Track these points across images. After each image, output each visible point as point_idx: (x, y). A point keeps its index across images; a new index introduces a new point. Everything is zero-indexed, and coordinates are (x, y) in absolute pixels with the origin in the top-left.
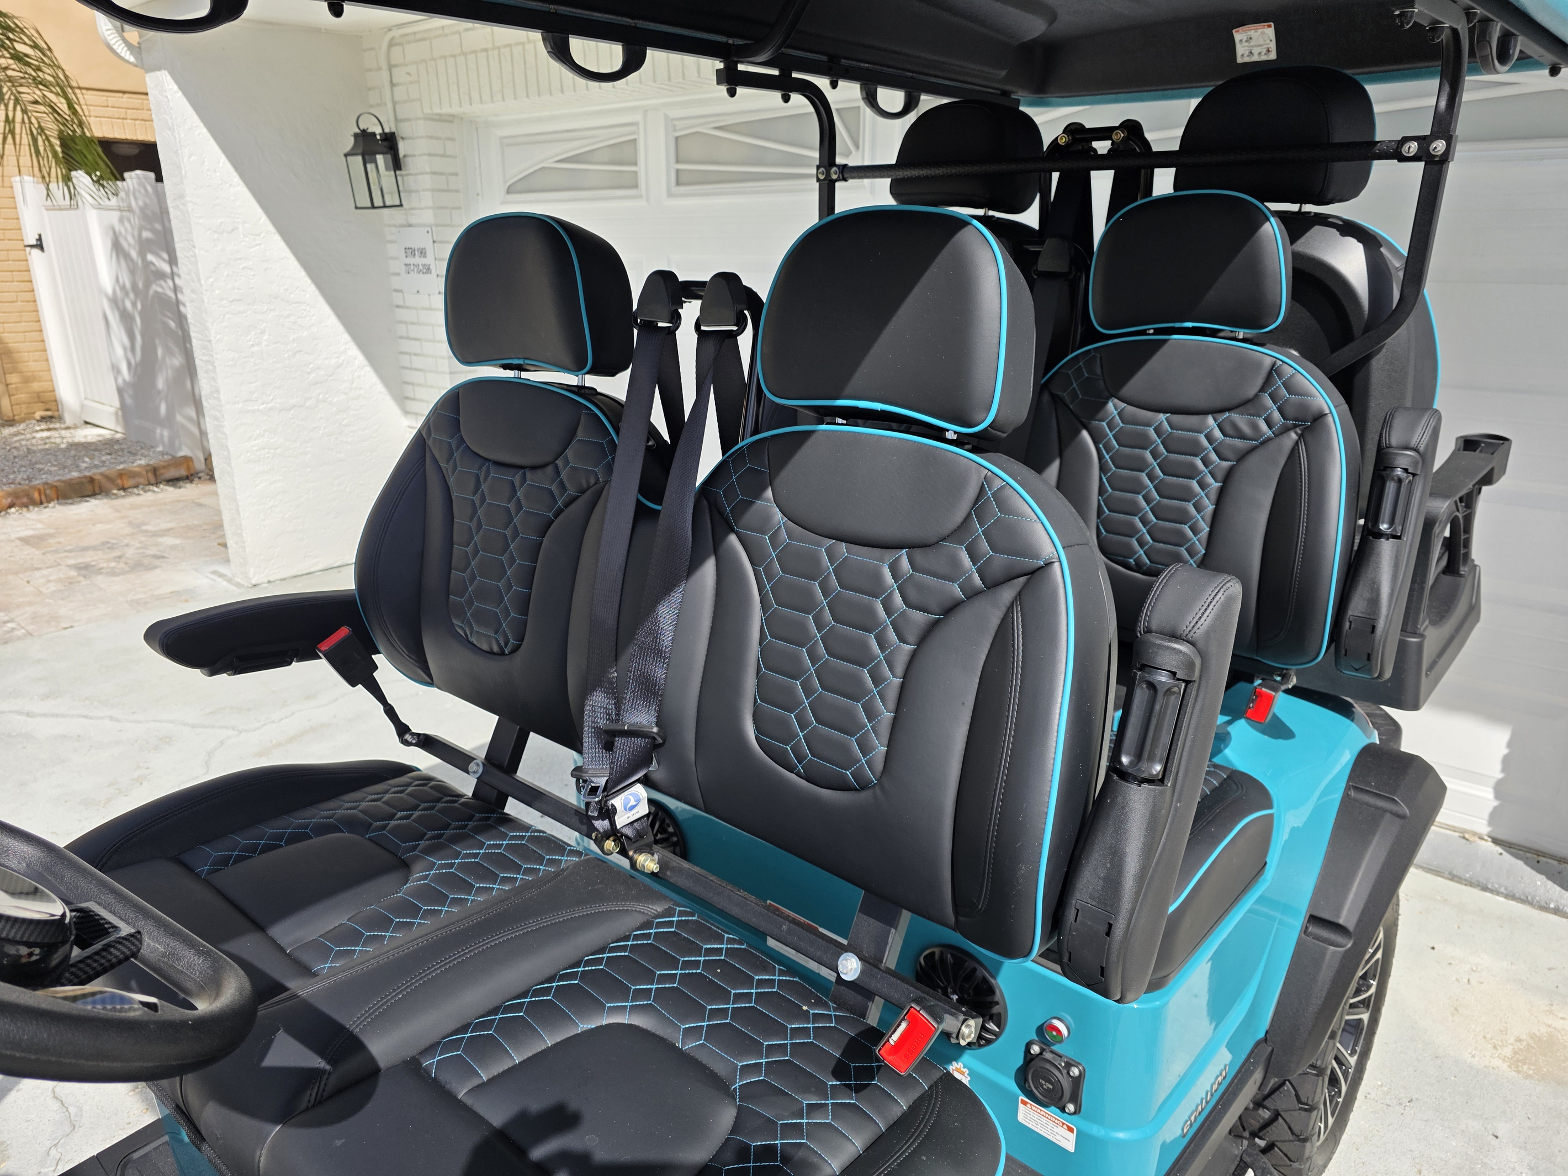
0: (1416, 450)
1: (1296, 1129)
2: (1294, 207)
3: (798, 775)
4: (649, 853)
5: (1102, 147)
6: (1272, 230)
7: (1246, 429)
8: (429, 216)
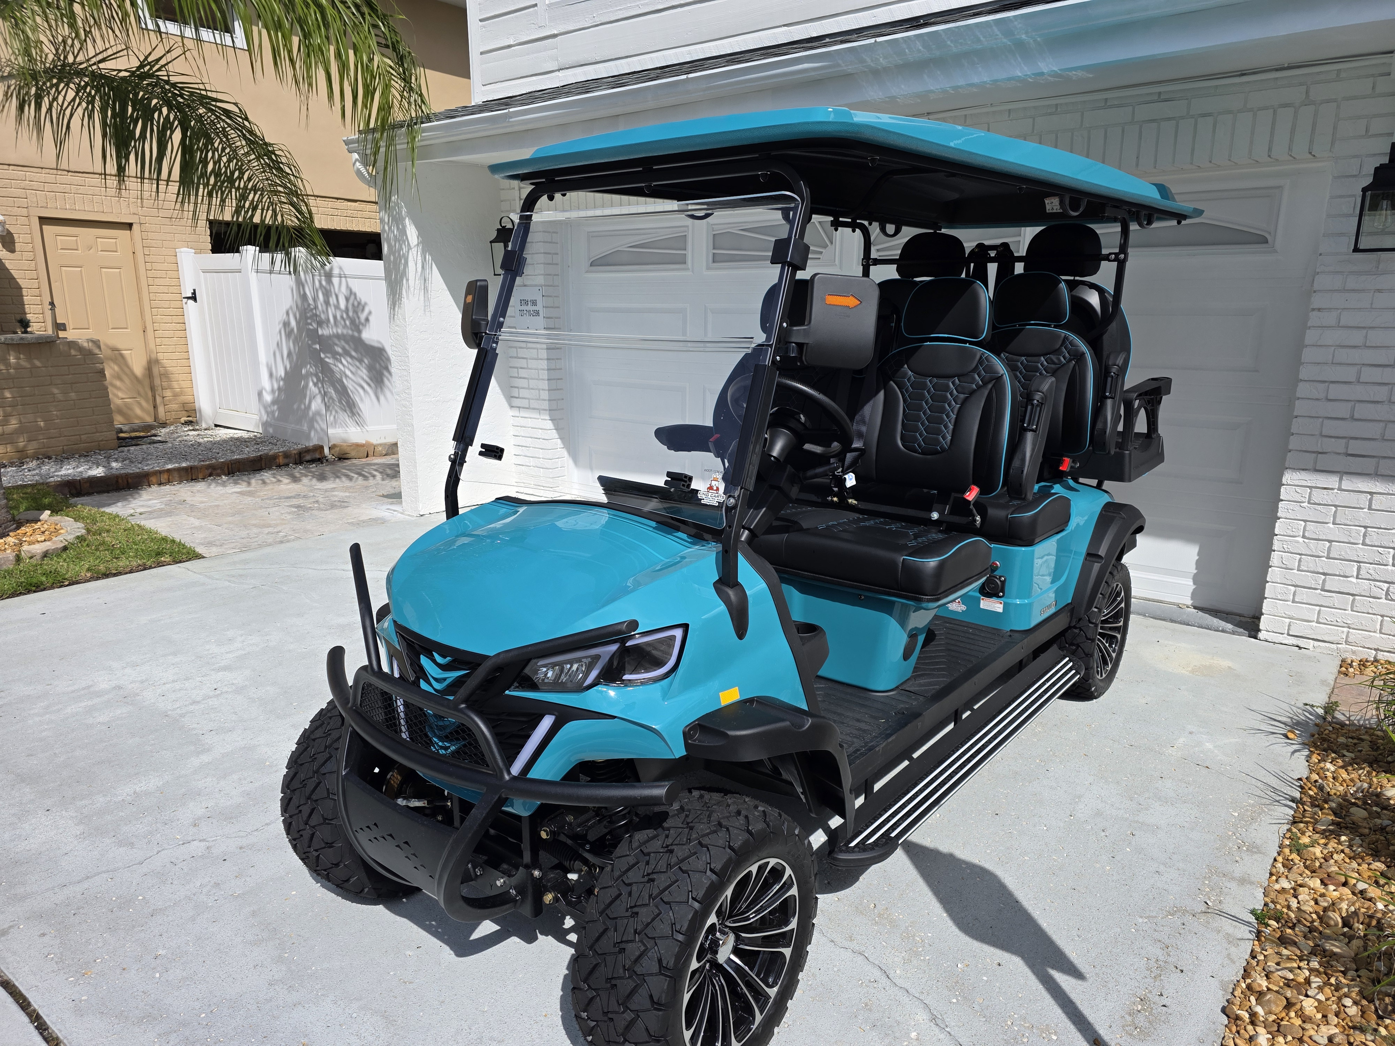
0: (1118, 366)
1: (1086, 651)
2: (1072, 278)
3: (919, 453)
5: (993, 254)
6: (1063, 285)
7: (1056, 361)
8: (540, 280)
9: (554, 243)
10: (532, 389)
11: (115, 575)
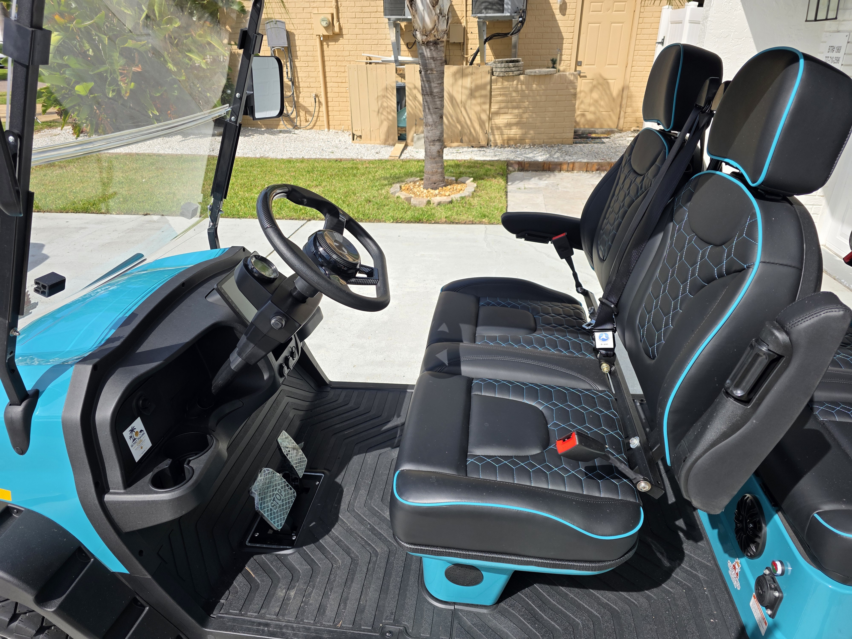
4: (610, 365)
11: (457, 223)
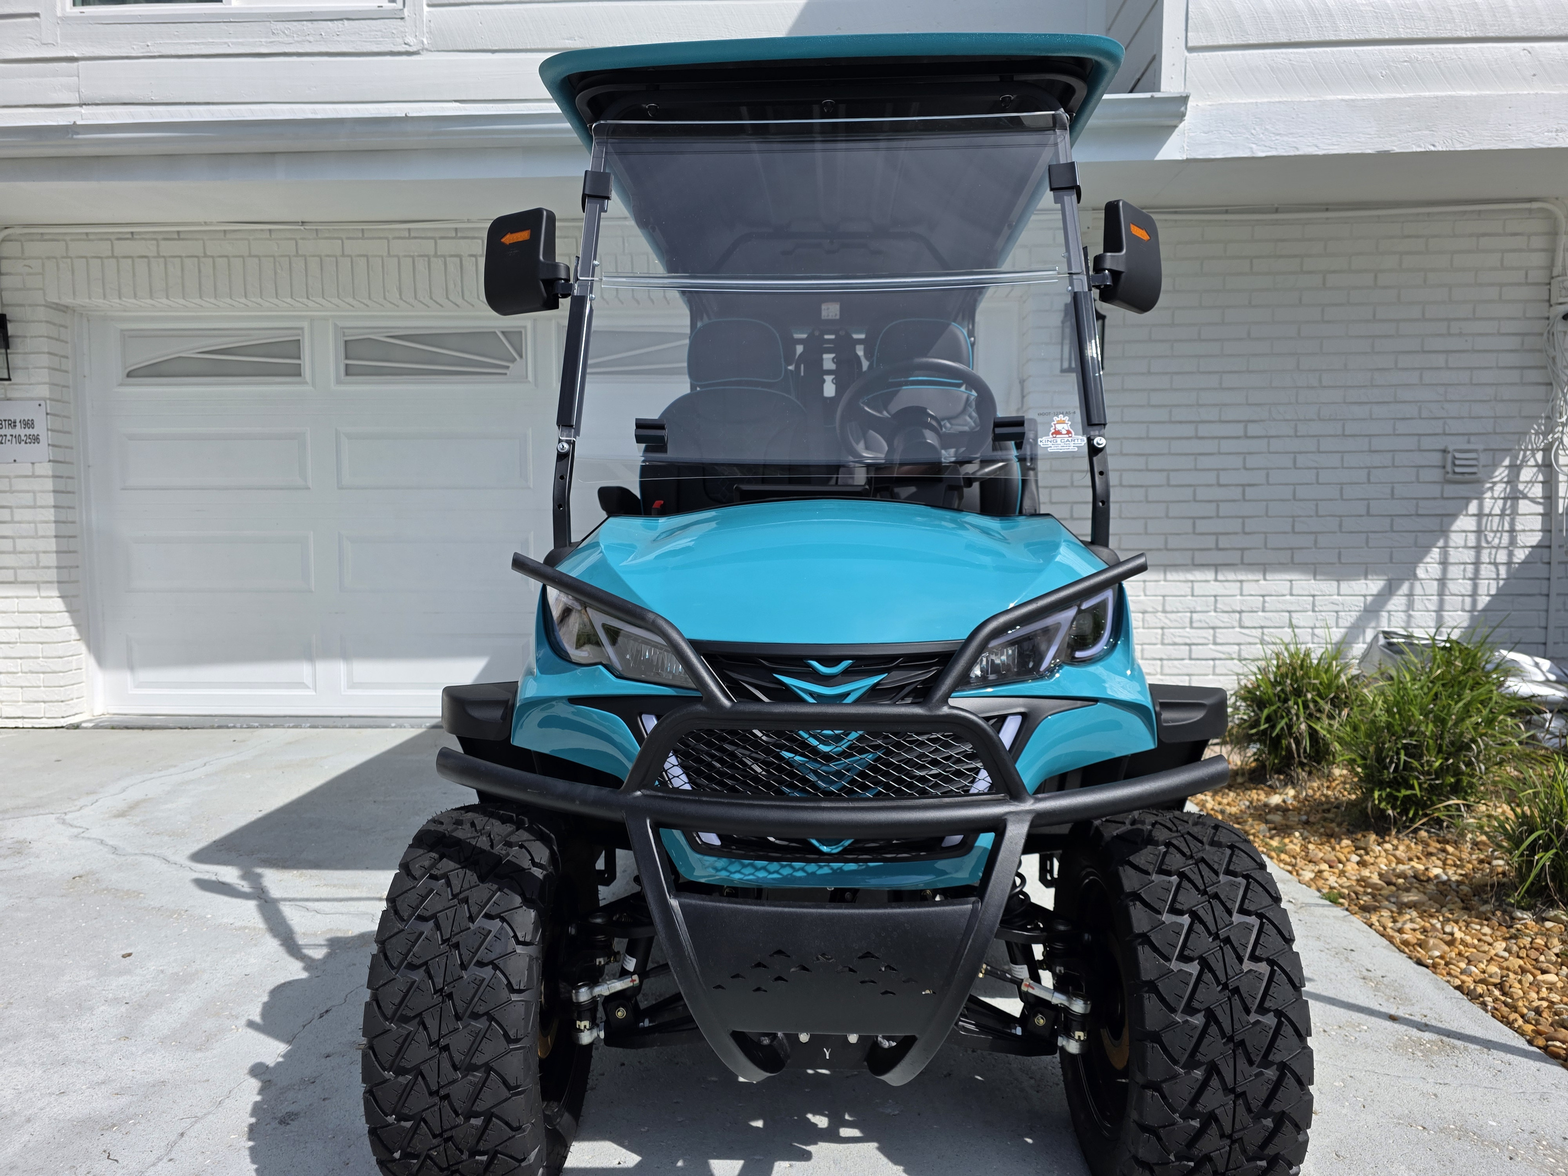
8: (44, 391)
9: (62, 341)
10: (21, 553)
